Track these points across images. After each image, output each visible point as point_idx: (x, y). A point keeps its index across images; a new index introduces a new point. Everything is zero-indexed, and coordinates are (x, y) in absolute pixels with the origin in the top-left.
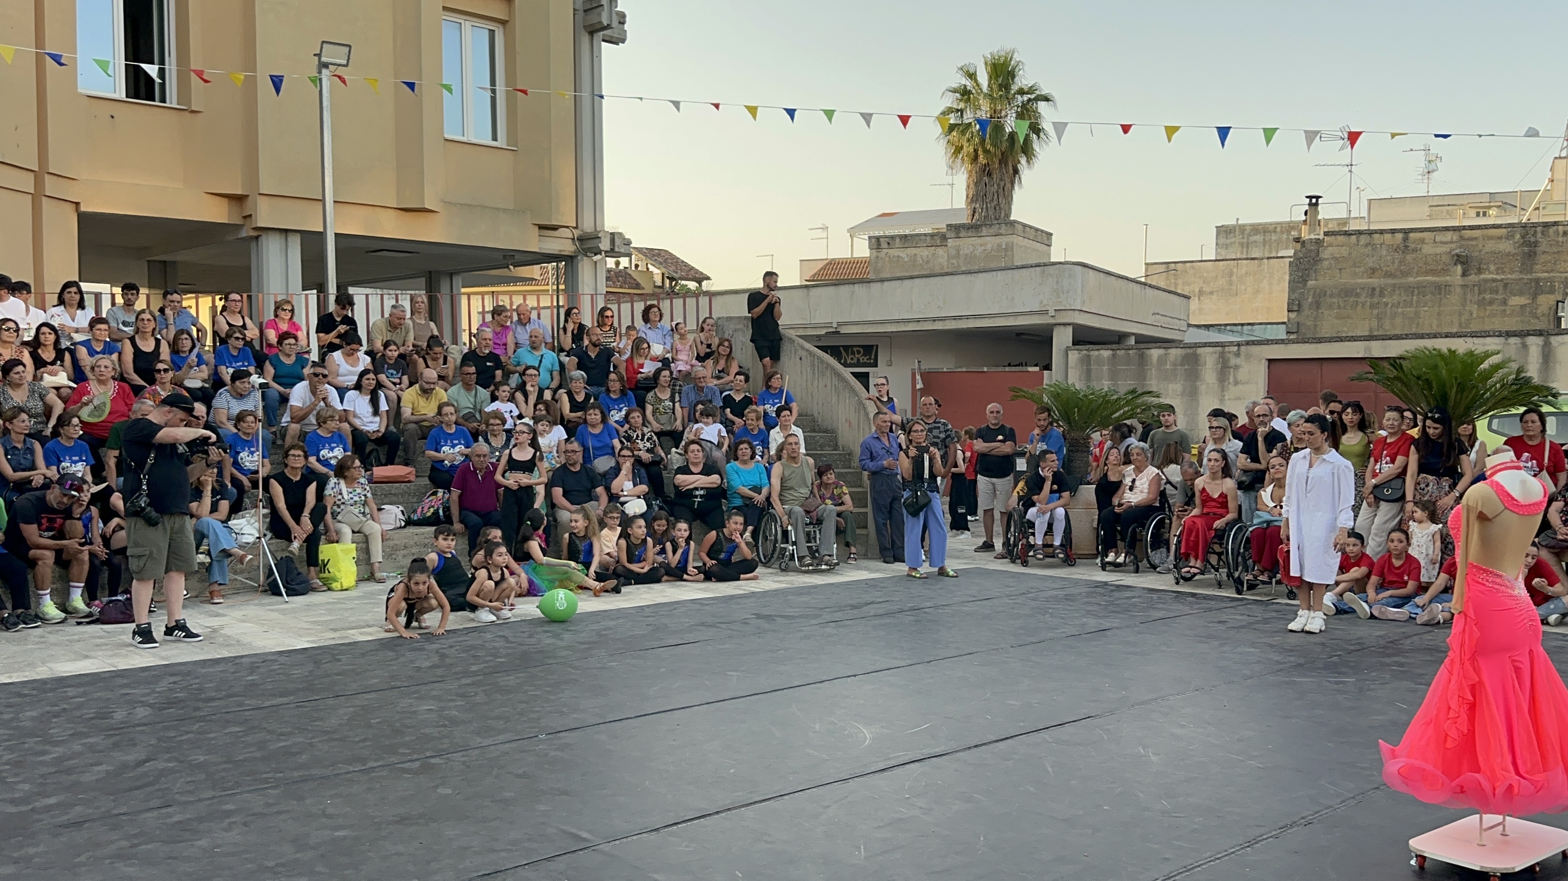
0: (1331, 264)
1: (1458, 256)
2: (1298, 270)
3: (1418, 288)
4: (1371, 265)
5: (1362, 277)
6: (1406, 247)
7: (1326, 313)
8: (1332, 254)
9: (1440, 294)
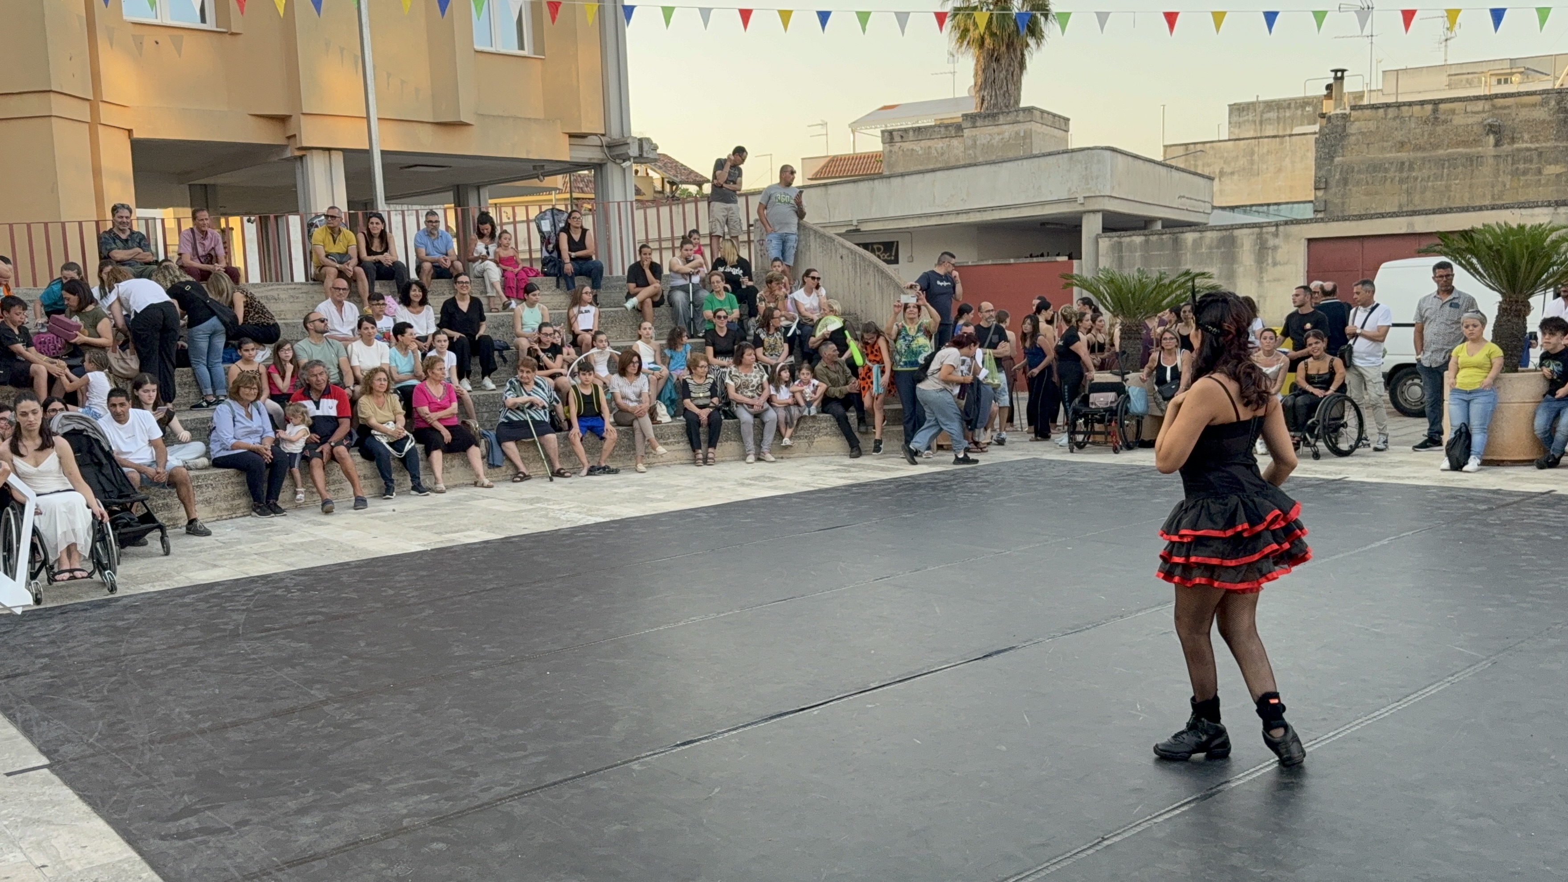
0: (1358, 140)
1: (1490, 125)
2: (1325, 145)
3: (1448, 160)
4: (1400, 138)
5: (1391, 151)
6: (1436, 118)
7: (1354, 189)
8: (1359, 129)
9: (1472, 165)
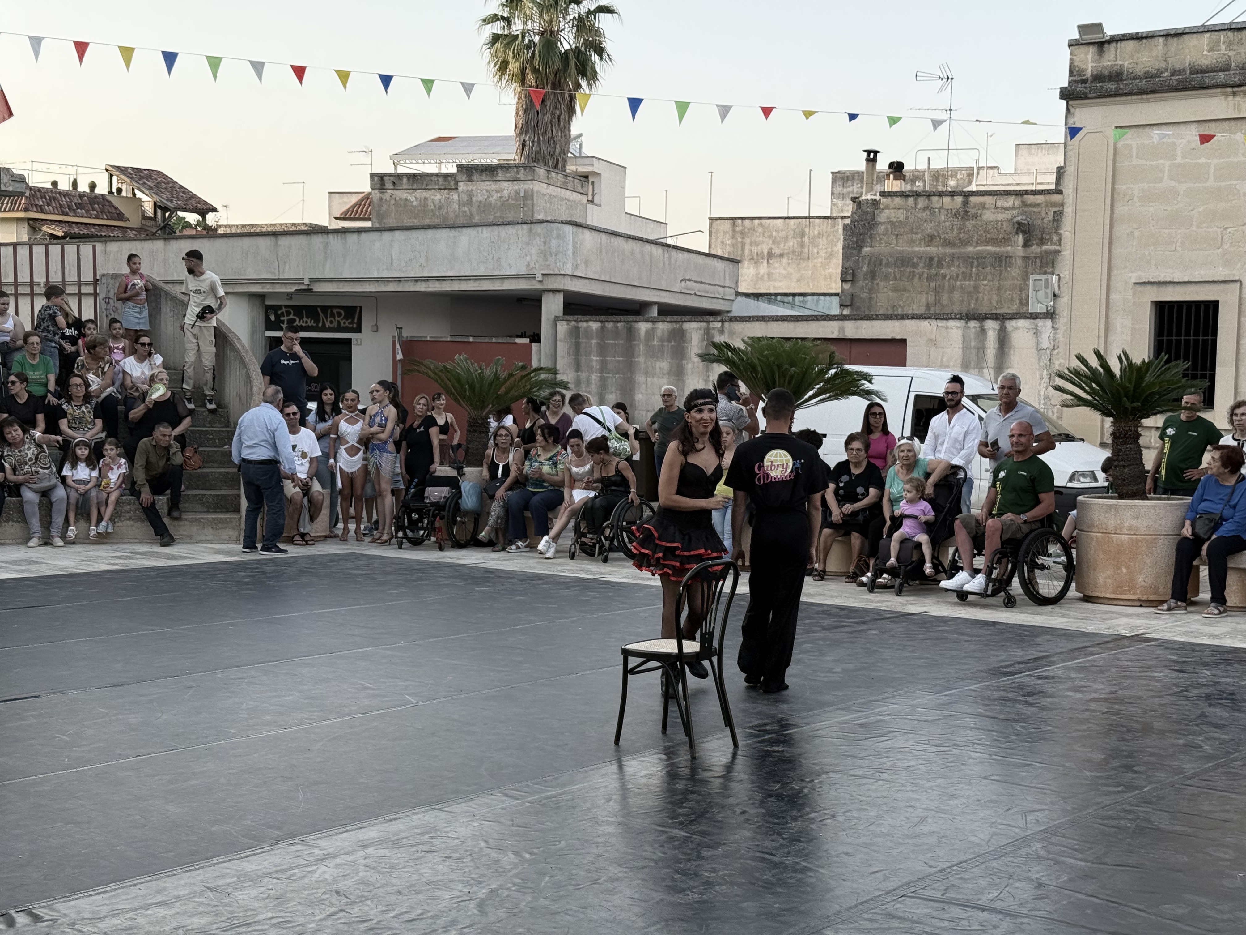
0: (887, 230)
1: (1019, 223)
2: (852, 234)
3: (977, 259)
4: (929, 231)
5: (920, 245)
6: (966, 212)
7: (882, 284)
8: (888, 218)
9: (1000, 266)
